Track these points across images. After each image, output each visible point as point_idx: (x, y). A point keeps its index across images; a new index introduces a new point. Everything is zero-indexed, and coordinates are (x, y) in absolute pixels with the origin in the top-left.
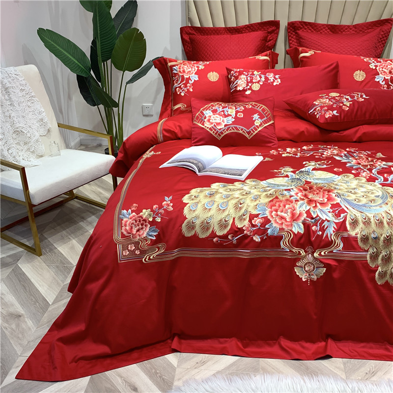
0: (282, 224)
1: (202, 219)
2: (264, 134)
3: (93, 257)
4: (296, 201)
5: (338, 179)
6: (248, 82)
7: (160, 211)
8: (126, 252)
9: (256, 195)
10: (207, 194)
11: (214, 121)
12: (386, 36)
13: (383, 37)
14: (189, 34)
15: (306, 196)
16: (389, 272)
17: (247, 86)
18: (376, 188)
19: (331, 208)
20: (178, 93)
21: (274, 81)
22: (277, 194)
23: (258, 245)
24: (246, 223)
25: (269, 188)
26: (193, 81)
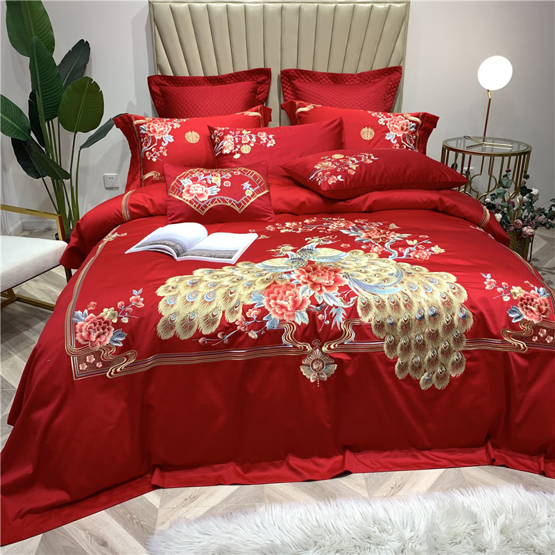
0: (283, 314)
1: (184, 316)
2: (257, 206)
3: (38, 376)
4: (299, 285)
5: (346, 256)
6: (235, 144)
7: (127, 309)
8: (83, 366)
9: (250, 281)
10: (188, 283)
11: (194, 192)
12: (395, 87)
13: (392, 88)
14: (160, 85)
15: (309, 278)
16: (410, 364)
17: (235, 149)
18: (390, 265)
19: (339, 291)
20: (149, 159)
21: (267, 142)
22: (275, 278)
23: (255, 343)
24: (239, 316)
25: (265, 272)
26: (167, 143)
